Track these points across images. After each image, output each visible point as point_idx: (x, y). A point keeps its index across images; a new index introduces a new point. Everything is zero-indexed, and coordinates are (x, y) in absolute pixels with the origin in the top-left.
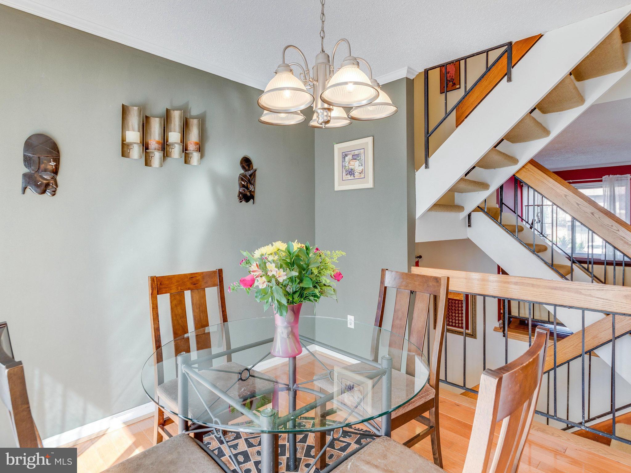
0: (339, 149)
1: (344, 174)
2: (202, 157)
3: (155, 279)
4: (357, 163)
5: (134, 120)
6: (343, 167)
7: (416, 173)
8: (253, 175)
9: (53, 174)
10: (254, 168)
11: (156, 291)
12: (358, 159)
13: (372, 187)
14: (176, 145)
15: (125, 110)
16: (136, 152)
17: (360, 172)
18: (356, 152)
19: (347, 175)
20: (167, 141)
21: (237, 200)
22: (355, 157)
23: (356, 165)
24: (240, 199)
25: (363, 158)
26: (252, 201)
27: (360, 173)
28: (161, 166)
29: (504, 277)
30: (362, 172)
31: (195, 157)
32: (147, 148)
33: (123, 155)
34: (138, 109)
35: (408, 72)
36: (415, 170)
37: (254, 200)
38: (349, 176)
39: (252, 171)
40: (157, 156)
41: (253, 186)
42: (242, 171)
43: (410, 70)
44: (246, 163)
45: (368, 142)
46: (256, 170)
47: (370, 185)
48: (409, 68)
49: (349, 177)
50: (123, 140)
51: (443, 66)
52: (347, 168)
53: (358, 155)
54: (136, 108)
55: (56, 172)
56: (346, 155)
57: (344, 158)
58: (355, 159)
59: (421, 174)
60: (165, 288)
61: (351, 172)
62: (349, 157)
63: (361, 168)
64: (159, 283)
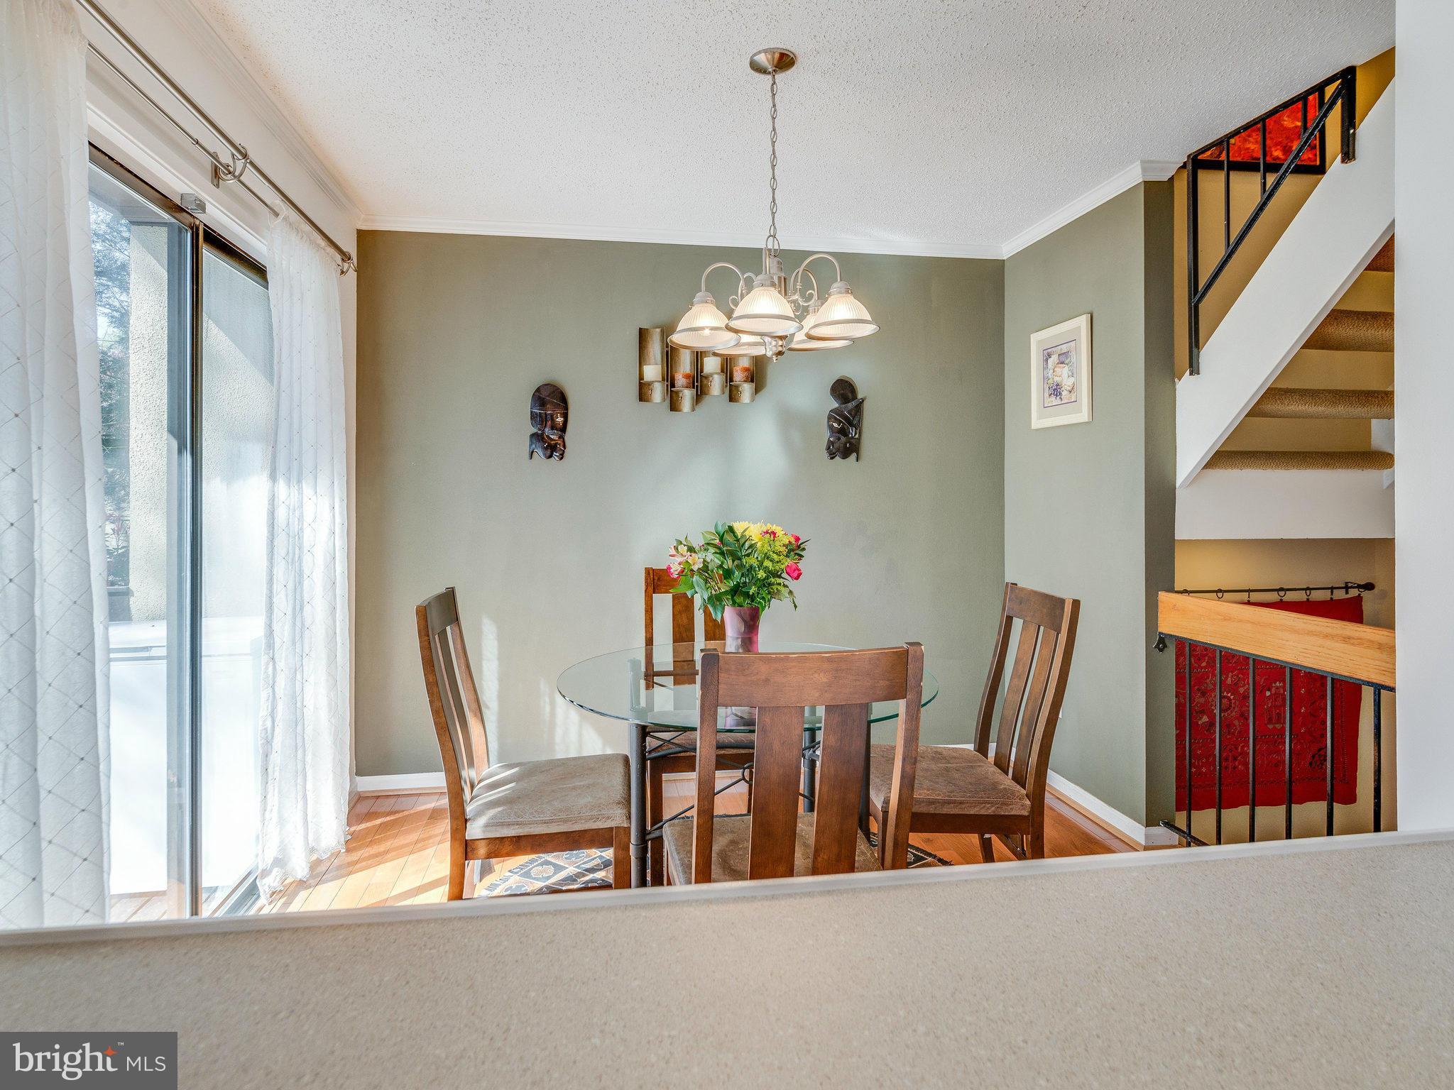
0: (1039, 342)
1: (1047, 395)
2: (757, 390)
3: (651, 572)
4: (1065, 371)
5: (655, 349)
6: (1045, 379)
7: (1177, 387)
8: (859, 409)
9: (560, 433)
10: (860, 396)
11: (651, 589)
12: (1067, 362)
13: (1087, 421)
14: (716, 377)
15: (643, 335)
16: (658, 393)
17: (1070, 388)
18: (1064, 348)
19: (1050, 395)
20: (702, 371)
21: (826, 455)
22: (1062, 359)
23: (1063, 376)
24: (830, 454)
25: (1074, 360)
26: (854, 456)
27: (1070, 392)
28: (693, 410)
29: (1323, 624)
30: (1073, 389)
31: (747, 389)
32: (673, 385)
33: (641, 400)
34: (661, 331)
35: (1144, 170)
36: (1176, 380)
37: (858, 455)
38: (1053, 398)
39: (854, 403)
40: (687, 395)
41: (856, 429)
42: (835, 405)
43: (1146, 166)
44: (844, 390)
45: (1080, 327)
46: (863, 401)
47: (1084, 416)
48: (1143, 162)
49: (1054, 401)
50: (641, 378)
51: (1223, 141)
52: (1051, 381)
53: (1066, 354)
54: (658, 330)
55: (564, 429)
56: (1049, 355)
57: (1047, 360)
58: (1062, 363)
59: (1186, 386)
60: (665, 585)
61: (1056, 391)
62: (1054, 358)
63: (1072, 380)
64: (656, 578)
